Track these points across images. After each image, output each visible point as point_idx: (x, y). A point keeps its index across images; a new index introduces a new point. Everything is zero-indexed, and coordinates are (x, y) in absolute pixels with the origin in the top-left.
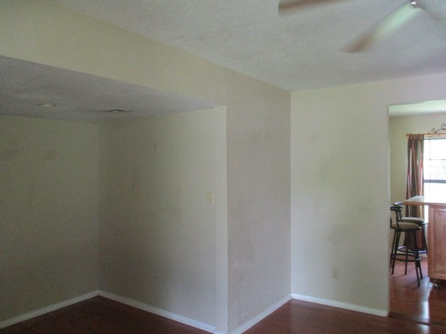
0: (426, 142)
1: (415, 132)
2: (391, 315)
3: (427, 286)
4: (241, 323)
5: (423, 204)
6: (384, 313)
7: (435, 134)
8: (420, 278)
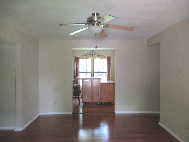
0: (80, 60)
1: (77, 56)
2: (73, 113)
3: (81, 104)
4: (26, 124)
5: (79, 79)
6: (71, 113)
7: (83, 57)
8: (79, 102)
